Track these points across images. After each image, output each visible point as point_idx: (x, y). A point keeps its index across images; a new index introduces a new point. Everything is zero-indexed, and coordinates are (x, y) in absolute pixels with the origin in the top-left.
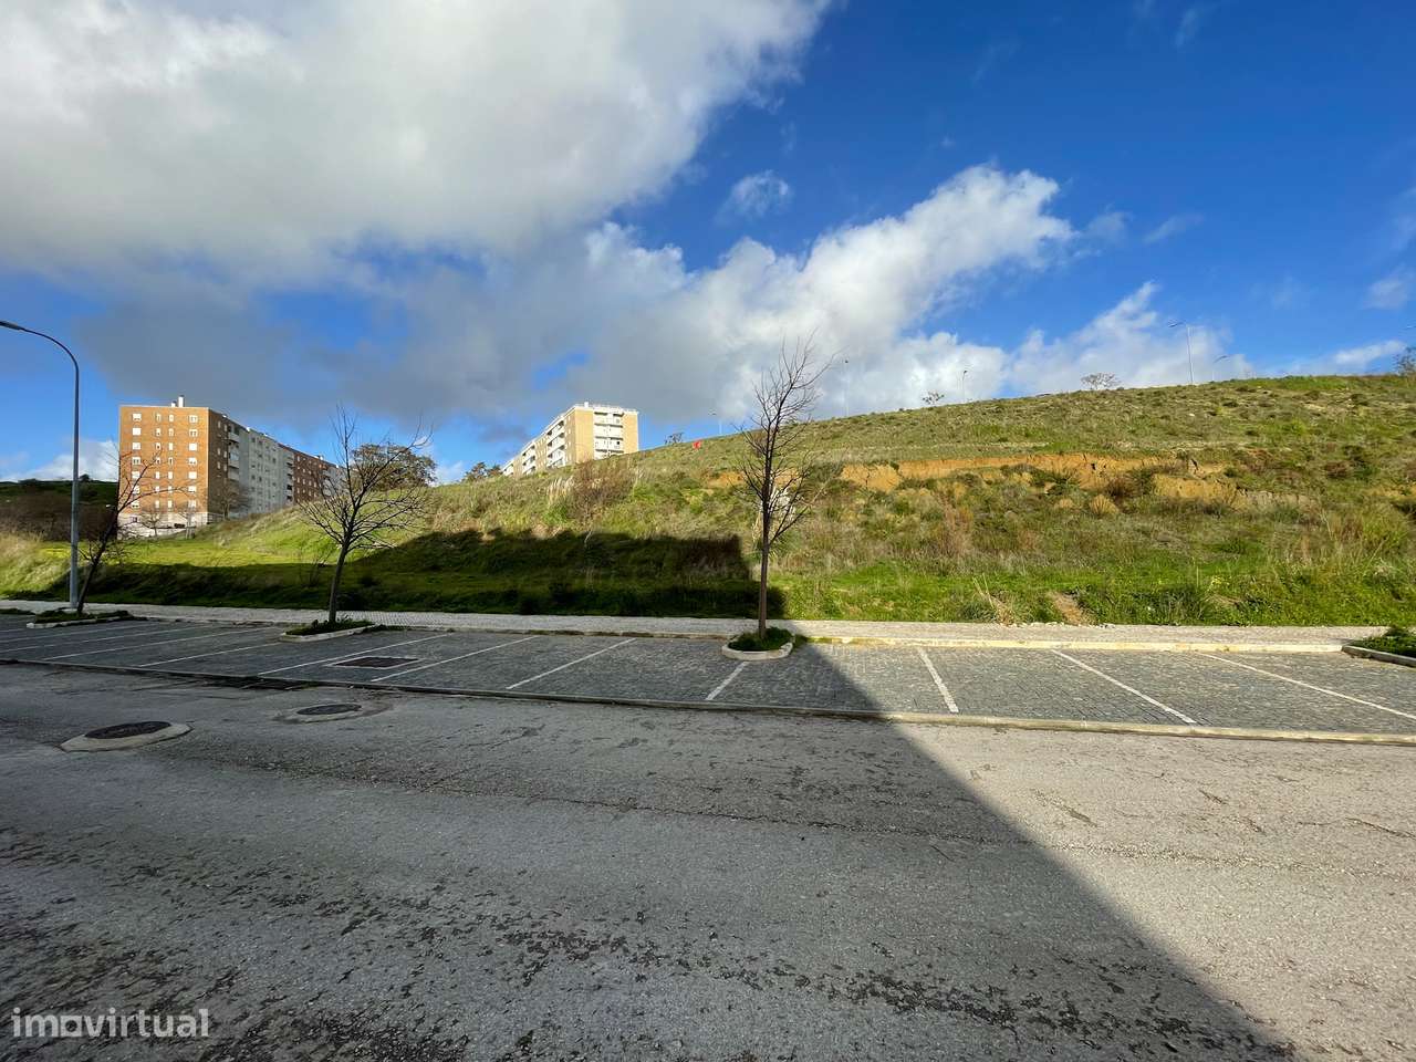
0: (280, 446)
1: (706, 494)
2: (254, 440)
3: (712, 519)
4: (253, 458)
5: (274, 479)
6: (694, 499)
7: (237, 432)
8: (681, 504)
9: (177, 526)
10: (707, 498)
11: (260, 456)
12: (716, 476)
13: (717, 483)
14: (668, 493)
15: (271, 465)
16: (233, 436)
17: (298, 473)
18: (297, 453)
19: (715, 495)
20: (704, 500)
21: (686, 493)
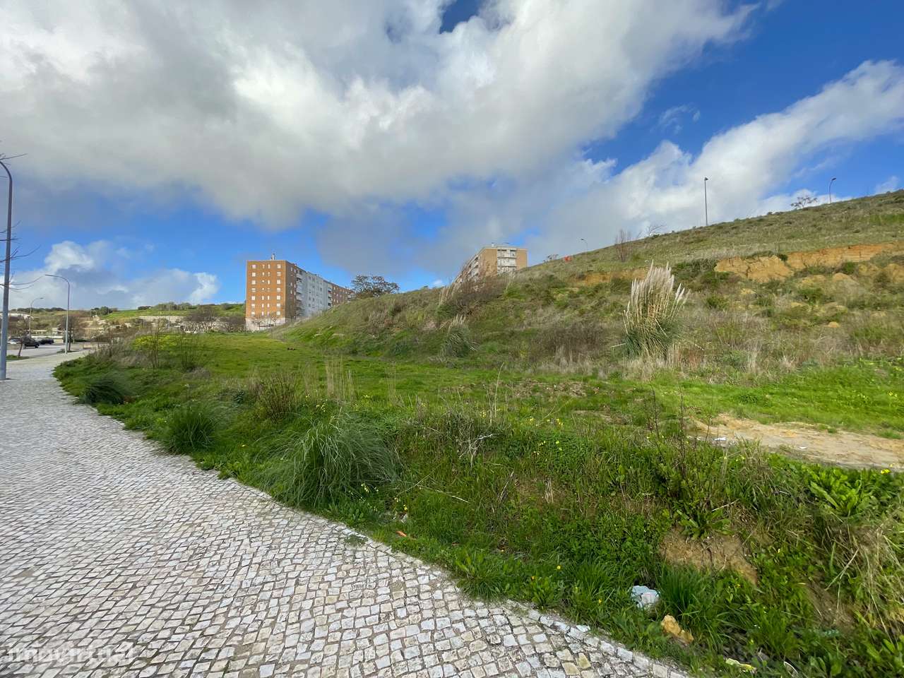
0: (325, 281)
1: (572, 292)
2: (310, 278)
3: (577, 312)
4: (309, 287)
5: (321, 299)
6: (560, 297)
7: (301, 273)
8: (548, 300)
9: (270, 325)
10: (572, 295)
11: (314, 287)
12: (582, 277)
13: (583, 283)
14: (537, 292)
15: (320, 292)
16: (298, 276)
17: (334, 297)
18: (333, 285)
19: (581, 293)
20: (570, 297)
21: (554, 292)
